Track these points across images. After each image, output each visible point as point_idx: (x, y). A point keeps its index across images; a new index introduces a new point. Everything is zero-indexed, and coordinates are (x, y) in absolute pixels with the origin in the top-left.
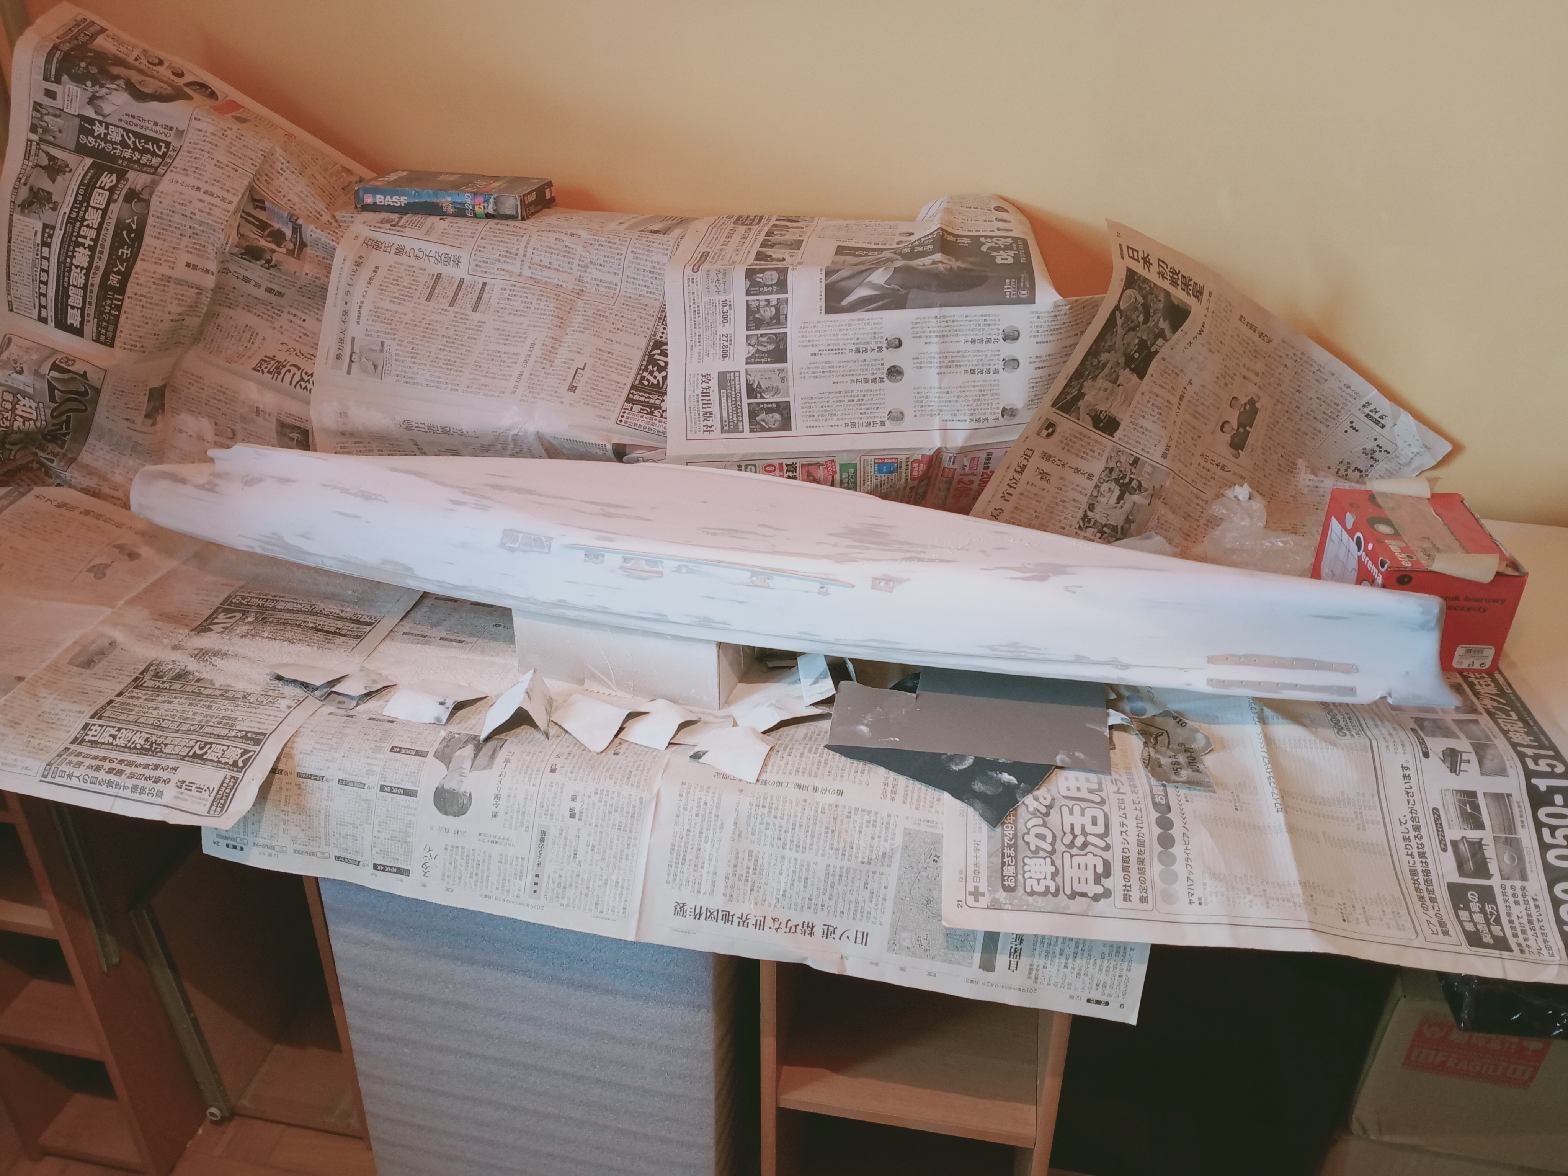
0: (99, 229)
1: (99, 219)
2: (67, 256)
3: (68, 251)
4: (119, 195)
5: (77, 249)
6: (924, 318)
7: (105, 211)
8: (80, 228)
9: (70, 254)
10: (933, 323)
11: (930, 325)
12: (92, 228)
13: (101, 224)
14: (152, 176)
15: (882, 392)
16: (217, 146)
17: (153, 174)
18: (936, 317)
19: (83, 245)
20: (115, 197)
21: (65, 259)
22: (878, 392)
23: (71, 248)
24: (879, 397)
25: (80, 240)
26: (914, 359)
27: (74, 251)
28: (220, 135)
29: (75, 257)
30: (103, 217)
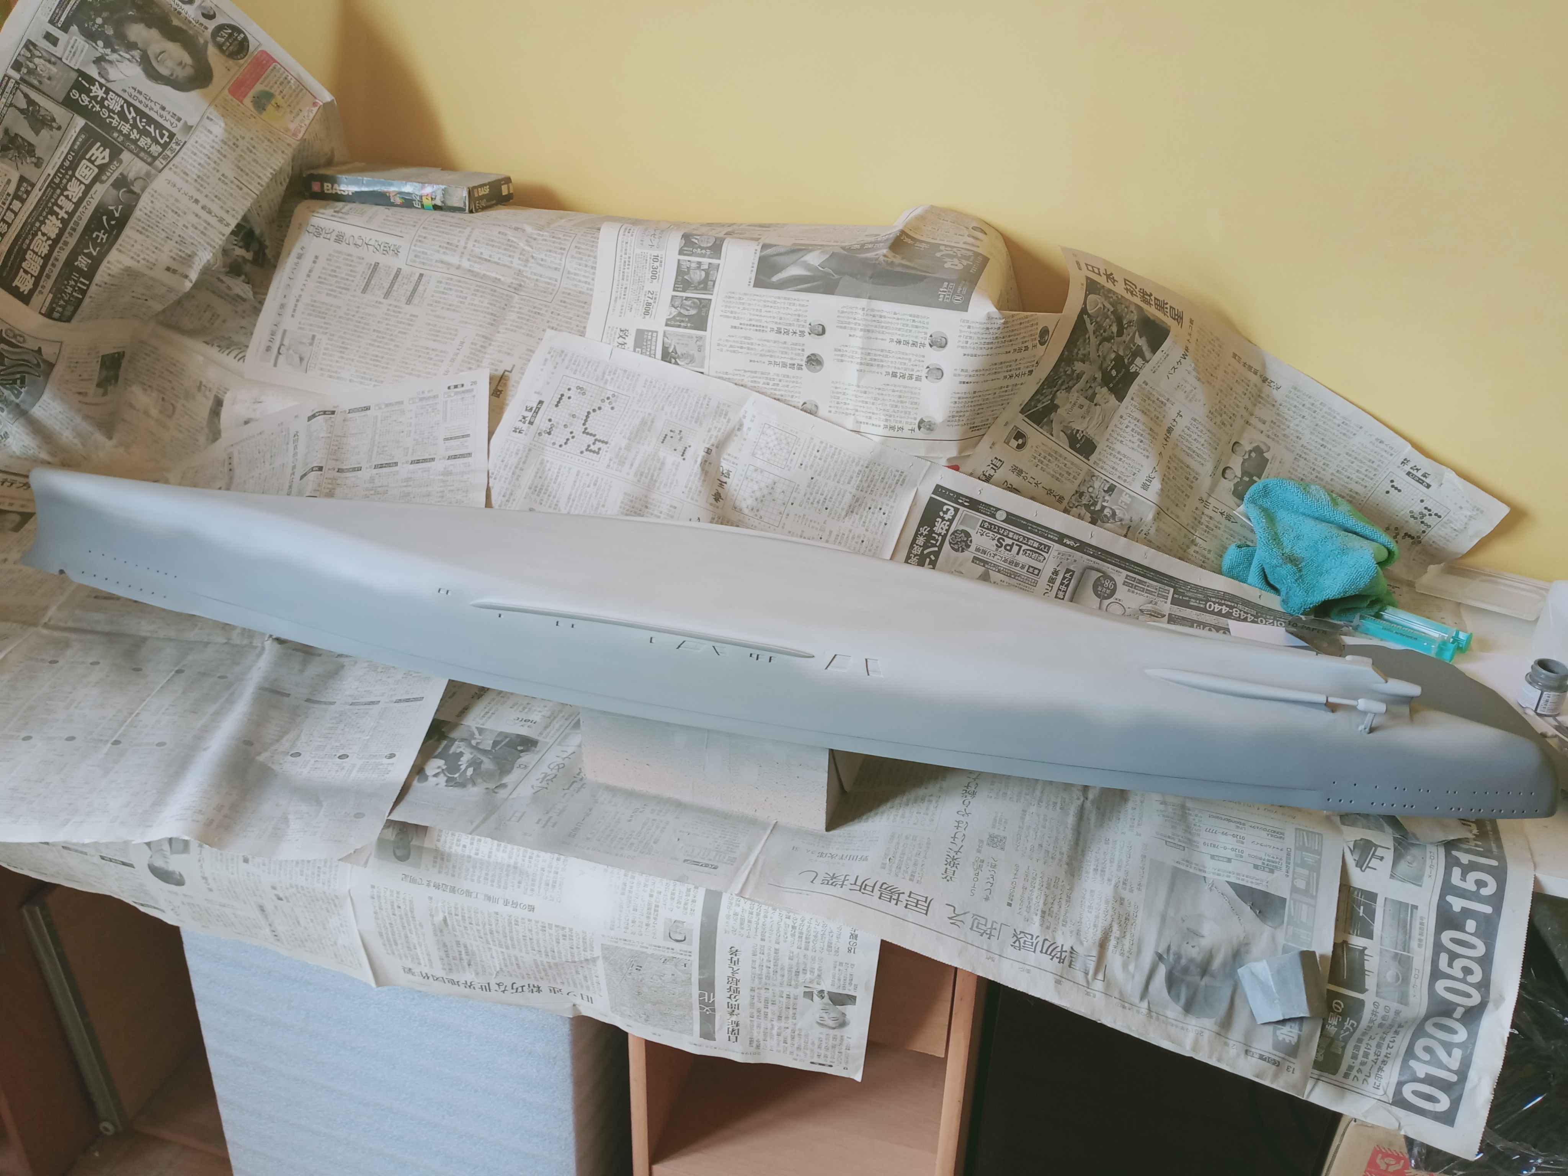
0: (78, 204)
1: (80, 195)
2: (37, 220)
3: (40, 215)
4: (109, 177)
5: (49, 217)
6: (851, 308)
7: (89, 188)
8: (59, 197)
9: (41, 218)
10: (860, 315)
11: (856, 316)
12: (70, 200)
13: (81, 200)
14: (149, 167)
15: (799, 380)
16: (225, 156)
17: (150, 164)
18: (863, 309)
19: (57, 214)
20: (104, 178)
21: (35, 222)
22: (794, 380)
23: (44, 214)
24: (795, 385)
25: (55, 208)
26: (836, 350)
27: (46, 218)
28: (231, 143)
29: (45, 224)
30: (85, 193)
